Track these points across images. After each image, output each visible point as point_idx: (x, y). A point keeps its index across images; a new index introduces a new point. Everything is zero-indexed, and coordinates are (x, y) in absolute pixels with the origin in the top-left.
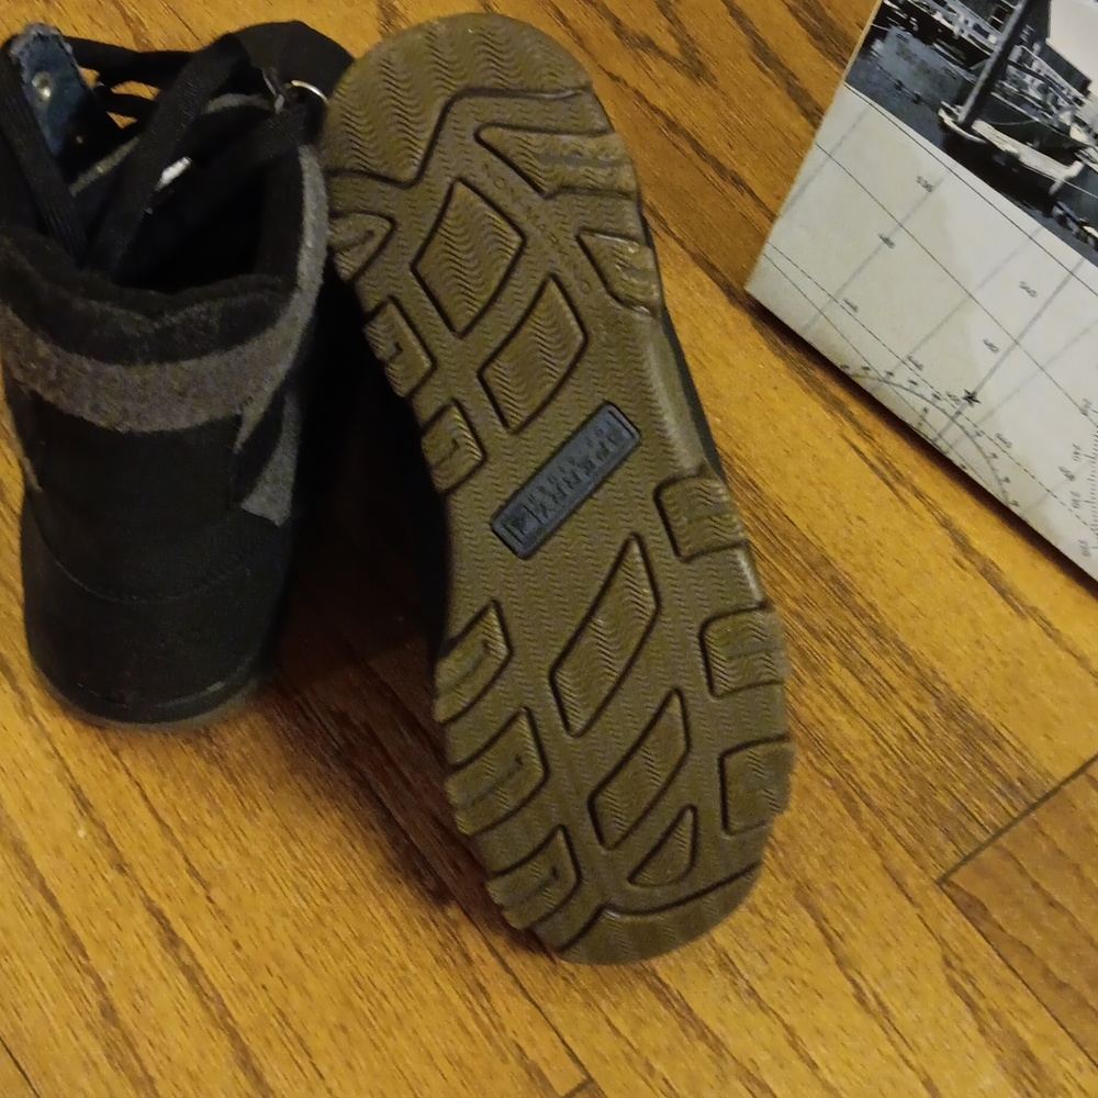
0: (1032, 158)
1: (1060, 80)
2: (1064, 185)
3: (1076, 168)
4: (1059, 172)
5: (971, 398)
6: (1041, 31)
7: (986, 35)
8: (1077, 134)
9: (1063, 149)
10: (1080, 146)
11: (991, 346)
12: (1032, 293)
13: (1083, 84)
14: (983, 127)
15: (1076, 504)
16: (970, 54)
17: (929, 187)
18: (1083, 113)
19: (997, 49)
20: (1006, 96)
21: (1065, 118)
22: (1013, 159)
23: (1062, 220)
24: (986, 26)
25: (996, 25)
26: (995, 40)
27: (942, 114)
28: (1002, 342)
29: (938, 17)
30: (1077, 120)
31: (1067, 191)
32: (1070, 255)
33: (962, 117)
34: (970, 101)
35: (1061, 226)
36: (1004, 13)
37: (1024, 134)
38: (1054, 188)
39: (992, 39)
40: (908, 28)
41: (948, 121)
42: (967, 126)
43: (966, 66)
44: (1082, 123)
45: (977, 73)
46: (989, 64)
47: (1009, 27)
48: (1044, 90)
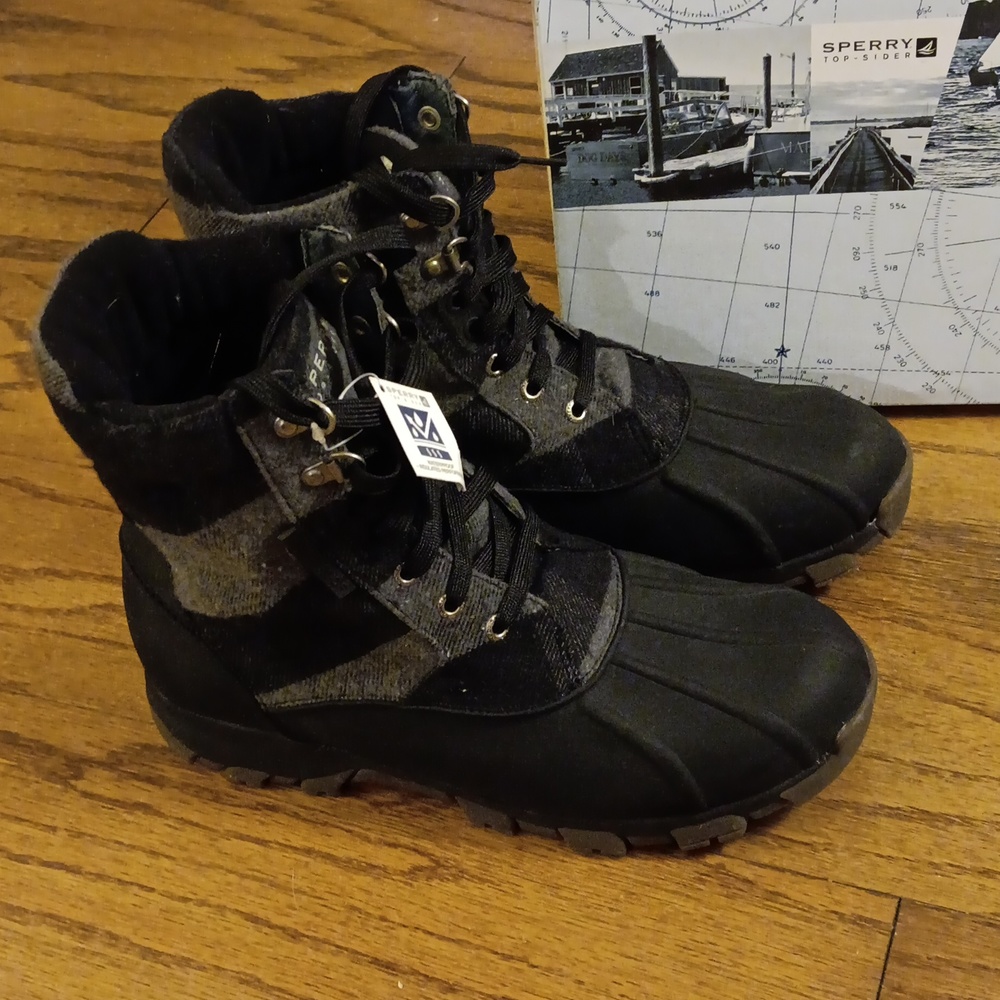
0: (717, 159)
1: (702, 93)
2: (750, 159)
3: (751, 141)
4: (740, 154)
5: (782, 352)
6: (670, 71)
7: (634, 103)
8: (738, 119)
9: (733, 136)
10: (744, 126)
11: (772, 305)
12: (777, 247)
13: (721, 84)
14: (671, 165)
15: (902, 363)
16: (632, 124)
17: (659, 234)
18: (732, 103)
19: (648, 105)
20: (674, 133)
21: (723, 115)
22: (705, 170)
23: (764, 183)
24: (631, 98)
25: (637, 92)
26: (642, 102)
27: (637, 177)
28: (777, 296)
29: (593, 116)
30: (731, 111)
31: (755, 162)
32: (784, 201)
33: (652, 170)
34: (651, 155)
35: (766, 187)
36: (637, 80)
37: (702, 148)
38: (745, 167)
39: (640, 102)
40: (577, 139)
41: (644, 179)
42: (659, 172)
43: (634, 133)
44: (736, 110)
45: (645, 132)
46: (648, 121)
47: (647, 87)
48: (697, 109)
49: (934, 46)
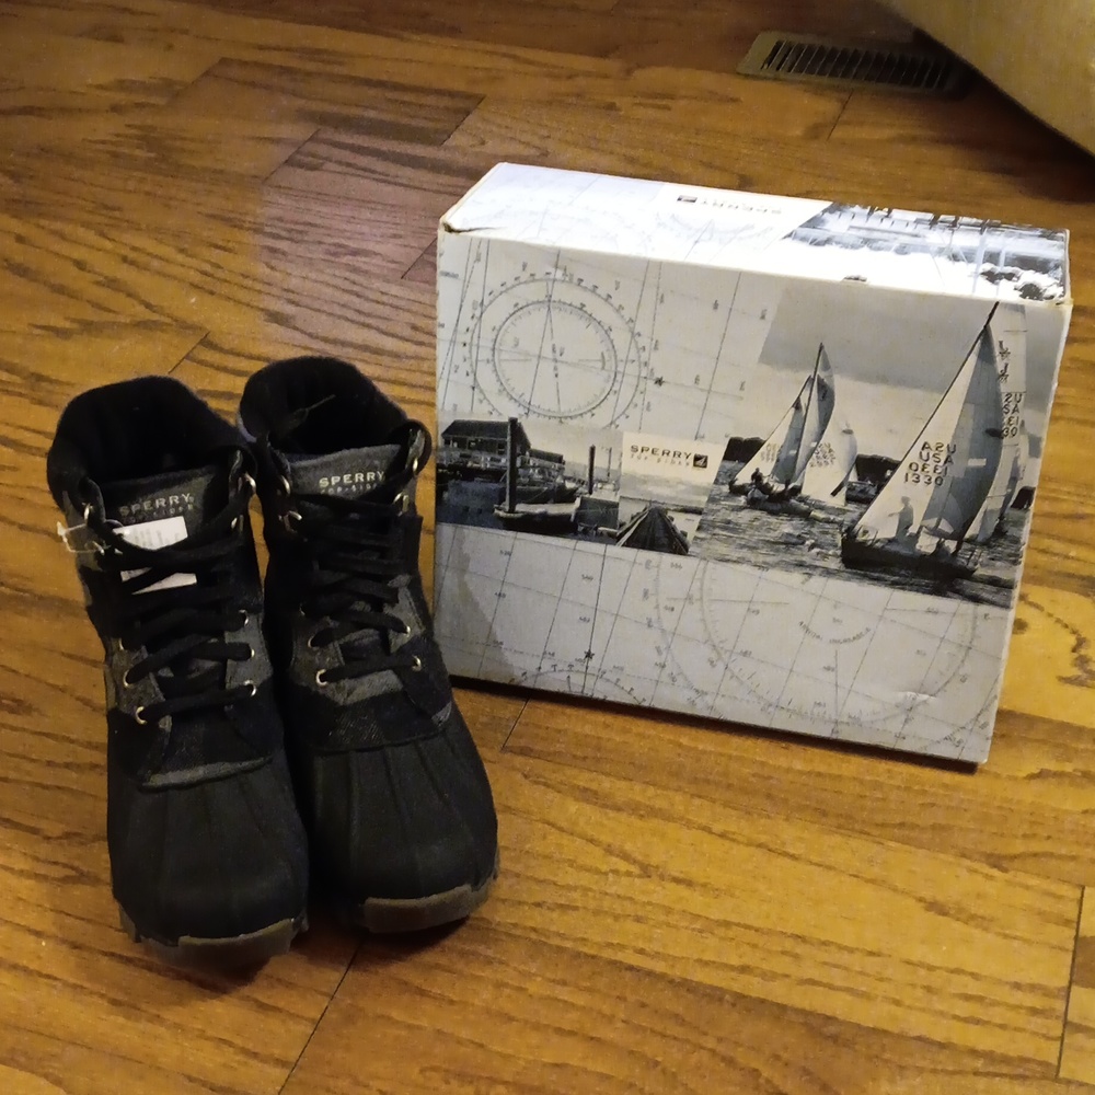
0: (554, 509)
1: (547, 463)
2: (577, 515)
3: (578, 501)
4: (570, 509)
5: (589, 655)
6: (525, 445)
7: (499, 461)
8: (570, 485)
9: (566, 496)
10: (573, 491)
11: (585, 620)
12: (590, 579)
13: (559, 459)
14: (521, 508)
15: (674, 680)
16: (495, 475)
17: (509, 554)
18: (567, 473)
19: (508, 464)
20: (525, 486)
21: (559, 480)
22: (544, 515)
23: (585, 532)
24: (497, 457)
25: (501, 453)
26: (504, 461)
27: (496, 511)
28: (589, 614)
29: (470, 464)
30: (565, 478)
31: (580, 515)
32: (598, 548)
33: (507, 508)
34: (508, 497)
35: (586, 535)
36: (502, 446)
37: (543, 499)
38: (572, 518)
39: (503, 461)
40: (457, 478)
41: (501, 513)
42: (512, 510)
43: (497, 481)
44: (569, 479)
45: (504, 481)
46: (508, 473)
47: (508, 452)
48: (542, 472)
49: (706, 461)
